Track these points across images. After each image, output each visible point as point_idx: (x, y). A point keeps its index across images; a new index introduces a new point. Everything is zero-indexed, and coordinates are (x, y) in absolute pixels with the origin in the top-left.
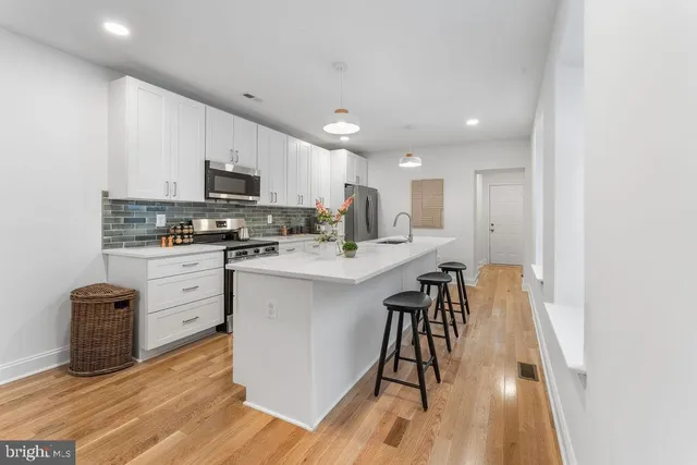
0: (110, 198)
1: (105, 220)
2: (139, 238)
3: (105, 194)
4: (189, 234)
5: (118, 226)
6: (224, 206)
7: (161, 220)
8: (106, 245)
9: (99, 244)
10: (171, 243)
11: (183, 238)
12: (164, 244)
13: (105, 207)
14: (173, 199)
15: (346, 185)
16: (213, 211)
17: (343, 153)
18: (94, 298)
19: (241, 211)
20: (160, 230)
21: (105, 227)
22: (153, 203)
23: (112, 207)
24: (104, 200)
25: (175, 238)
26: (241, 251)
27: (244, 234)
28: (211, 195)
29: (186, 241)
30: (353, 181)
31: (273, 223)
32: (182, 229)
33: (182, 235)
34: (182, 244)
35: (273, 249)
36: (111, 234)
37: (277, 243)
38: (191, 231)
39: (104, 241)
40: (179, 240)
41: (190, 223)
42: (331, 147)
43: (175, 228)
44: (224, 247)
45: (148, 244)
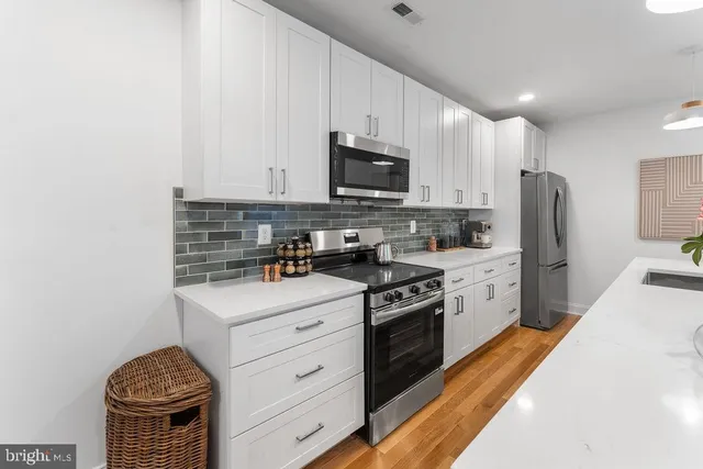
0: (187, 198)
1: (179, 237)
2: (231, 265)
3: (178, 193)
4: (305, 258)
5: (199, 247)
6: (354, 208)
7: (264, 234)
8: (181, 279)
9: (169, 277)
10: (278, 275)
11: (296, 265)
12: (267, 276)
13: (178, 215)
14: (281, 199)
15: (523, 173)
16: (338, 216)
17: (518, 124)
18: (135, 404)
19: (376, 216)
20: (263, 250)
21: (178, 250)
22: (253, 206)
23: (189, 215)
24: (176, 204)
25: (285, 265)
26: (392, 292)
27: (385, 254)
28: (341, 191)
29: (301, 269)
30: (530, 167)
31: (418, 232)
32: (296, 249)
33: (295, 260)
34: (296, 274)
35: (439, 284)
36: (187, 260)
37: (441, 273)
38: (309, 251)
39: (177, 272)
40: (291, 269)
41: (307, 238)
42: (496, 116)
43: (285, 248)
44: (364, 286)
45: (245, 273)
